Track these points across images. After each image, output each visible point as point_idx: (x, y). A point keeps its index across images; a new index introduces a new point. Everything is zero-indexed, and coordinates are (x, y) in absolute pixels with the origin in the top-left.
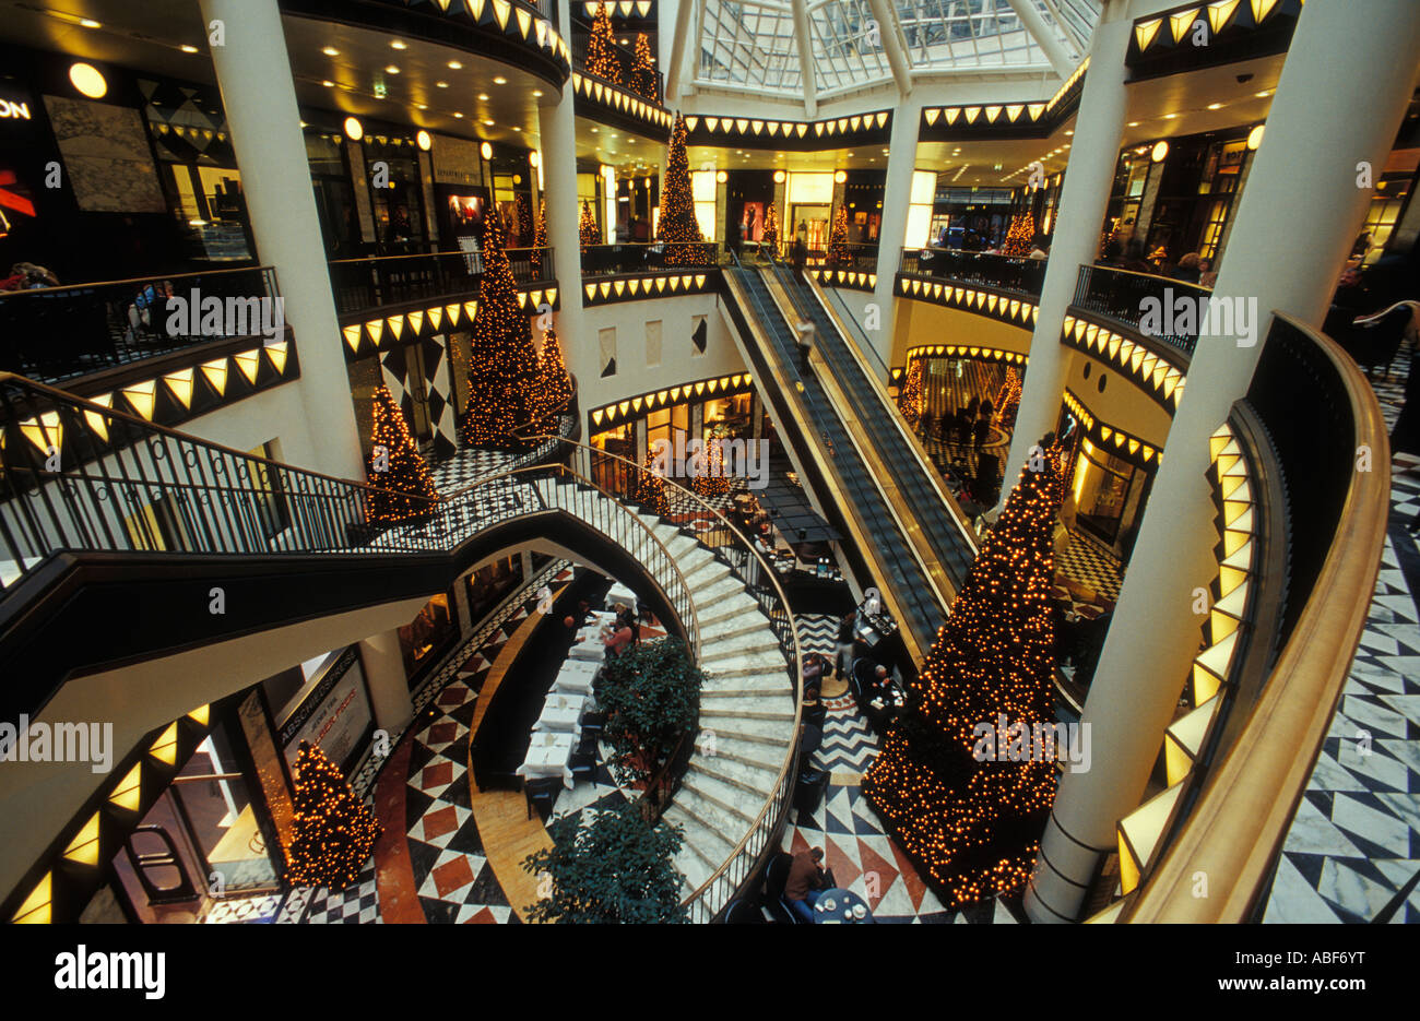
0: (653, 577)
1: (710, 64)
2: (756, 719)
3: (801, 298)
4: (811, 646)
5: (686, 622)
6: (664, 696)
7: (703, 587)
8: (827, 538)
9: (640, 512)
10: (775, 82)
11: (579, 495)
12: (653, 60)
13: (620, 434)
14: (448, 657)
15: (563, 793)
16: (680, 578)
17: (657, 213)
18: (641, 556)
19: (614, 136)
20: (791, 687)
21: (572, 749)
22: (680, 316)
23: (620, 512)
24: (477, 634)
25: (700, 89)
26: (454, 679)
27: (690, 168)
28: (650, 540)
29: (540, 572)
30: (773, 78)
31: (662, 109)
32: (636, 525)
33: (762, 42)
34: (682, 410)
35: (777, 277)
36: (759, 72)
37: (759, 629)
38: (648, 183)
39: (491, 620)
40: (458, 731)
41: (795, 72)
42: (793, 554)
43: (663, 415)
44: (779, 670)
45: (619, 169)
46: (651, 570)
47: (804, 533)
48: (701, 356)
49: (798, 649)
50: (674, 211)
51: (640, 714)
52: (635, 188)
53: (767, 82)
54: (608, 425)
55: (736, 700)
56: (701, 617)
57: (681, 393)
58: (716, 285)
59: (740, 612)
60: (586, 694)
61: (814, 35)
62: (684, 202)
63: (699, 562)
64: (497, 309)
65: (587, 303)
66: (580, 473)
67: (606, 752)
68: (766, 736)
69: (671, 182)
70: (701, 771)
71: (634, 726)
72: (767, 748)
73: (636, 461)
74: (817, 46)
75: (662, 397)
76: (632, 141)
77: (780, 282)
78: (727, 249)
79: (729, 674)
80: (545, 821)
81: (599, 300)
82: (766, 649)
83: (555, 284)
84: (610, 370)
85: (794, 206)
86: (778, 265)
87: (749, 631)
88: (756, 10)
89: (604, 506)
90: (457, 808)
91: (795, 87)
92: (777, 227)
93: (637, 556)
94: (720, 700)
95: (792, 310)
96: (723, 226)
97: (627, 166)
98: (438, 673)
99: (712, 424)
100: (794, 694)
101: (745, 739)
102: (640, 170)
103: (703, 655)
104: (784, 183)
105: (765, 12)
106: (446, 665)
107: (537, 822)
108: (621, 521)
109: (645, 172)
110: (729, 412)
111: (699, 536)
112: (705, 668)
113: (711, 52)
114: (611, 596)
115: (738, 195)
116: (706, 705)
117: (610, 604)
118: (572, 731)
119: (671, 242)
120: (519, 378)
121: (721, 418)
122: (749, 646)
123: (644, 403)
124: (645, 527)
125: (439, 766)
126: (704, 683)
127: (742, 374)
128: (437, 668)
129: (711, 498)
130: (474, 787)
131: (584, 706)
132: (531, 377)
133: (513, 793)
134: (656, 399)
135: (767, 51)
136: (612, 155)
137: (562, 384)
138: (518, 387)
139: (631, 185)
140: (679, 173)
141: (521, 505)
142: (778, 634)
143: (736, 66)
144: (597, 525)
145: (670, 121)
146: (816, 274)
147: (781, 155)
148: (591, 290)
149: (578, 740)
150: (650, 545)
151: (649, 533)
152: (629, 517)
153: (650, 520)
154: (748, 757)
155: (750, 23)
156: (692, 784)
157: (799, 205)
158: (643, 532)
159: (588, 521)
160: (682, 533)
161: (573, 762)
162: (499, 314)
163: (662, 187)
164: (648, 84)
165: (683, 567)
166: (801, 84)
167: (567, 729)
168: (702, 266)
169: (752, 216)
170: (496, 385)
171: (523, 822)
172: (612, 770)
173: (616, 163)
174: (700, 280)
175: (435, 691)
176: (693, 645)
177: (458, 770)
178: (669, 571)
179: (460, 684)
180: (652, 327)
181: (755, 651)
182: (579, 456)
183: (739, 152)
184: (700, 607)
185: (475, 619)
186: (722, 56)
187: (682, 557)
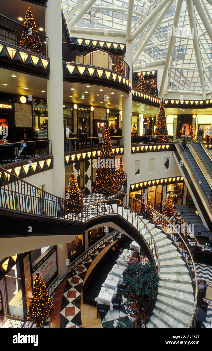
0: (146, 241)
1: (172, 86)
2: (179, 301)
3: (200, 153)
4: (202, 277)
5: (155, 258)
6: (145, 283)
7: (162, 246)
8: (209, 236)
9: (143, 218)
10: (193, 90)
11: (124, 210)
12: (156, 86)
13: (139, 193)
14: (80, 256)
15: (109, 312)
16: (154, 242)
17: (155, 127)
18: (142, 233)
19: (143, 106)
20: (193, 291)
21: (113, 296)
22: (161, 157)
23: (136, 217)
24: (90, 250)
25: (169, 93)
26: (81, 263)
27: (166, 114)
28: (145, 228)
29: (111, 233)
30: (192, 88)
31: (157, 98)
32: (141, 222)
33: (188, 79)
34: (160, 187)
35: (193, 146)
36: (188, 87)
37: (181, 265)
38: (153, 119)
39: (94, 246)
40: (80, 281)
41: (199, 86)
42: (196, 240)
43: (154, 188)
44: (188, 283)
45: (145, 115)
46: (145, 238)
47: (200, 233)
48: (167, 170)
49: (196, 277)
50: (160, 126)
51: (136, 288)
52: (149, 120)
53: (190, 89)
54: (136, 189)
55: (171, 291)
56: (161, 257)
57: (160, 181)
58: (172, 148)
59: (175, 258)
60: (120, 277)
61: (205, 76)
62: (163, 124)
63: (161, 238)
64: (106, 153)
65: (132, 152)
66: (125, 203)
67: (125, 300)
68: (183, 309)
69: (159, 118)
70: (157, 317)
71: (134, 292)
72: (182, 314)
73: (144, 202)
74: (206, 79)
75: (154, 182)
76: (148, 107)
77: (194, 148)
78: (177, 138)
79: (169, 280)
80: (102, 321)
81: (136, 152)
82: (184, 273)
83: (123, 147)
84: (138, 173)
85: (199, 125)
86: (193, 143)
87: (178, 266)
88: (187, 71)
89: (132, 215)
90: (76, 307)
91: (199, 91)
92: (193, 131)
93: (141, 232)
94: (165, 290)
95: (198, 157)
96: (176, 131)
97: (147, 114)
98: (77, 260)
99: (169, 192)
100: (194, 294)
101: (174, 308)
102: (151, 115)
103: (160, 271)
104: (196, 118)
105: (189, 71)
106: (79, 258)
107: (99, 320)
108: (136, 221)
109: (152, 115)
110: (176, 188)
111: (162, 229)
112: (161, 276)
113: (173, 83)
114: (132, 245)
115: (181, 122)
116: (160, 290)
117: (131, 248)
118: (114, 289)
119: (159, 135)
120: (110, 173)
121: (173, 190)
122: (178, 271)
123: (148, 183)
124: (144, 223)
125: (73, 291)
126: (160, 282)
127: (180, 177)
128: (77, 259)
129: (168, 216)
130: (82, 302)
131: (119, 281)
132: (114, 173)
133: (93, 307)
134: (152, 183)
135: (190, 81)
136: (142, 111)
137: (123, 176)
138: (110, 176)
139: (148, 119)
140: (162, 116)
141: (106, 211)
142: (189, 269)
143: (180, 86)
144: (129, 221)
145: (160, 101)
146: (206, 146)
147: (194, 110)
148: (134, 149)
149: (116, 293)
150: (145, 229)
151: (145, 226)
152: (139, 220)
153: (146, 221)
154: (175, 316)
155: (185, 74)
156: (153, 321)
157: (201, 125)
158: (143, 225)
159: (126, 219)
160: (156, 227)
161: (114, 301)
162: (107, 154)
163: (157, 120)
164: (154, 92)
165: (156, 238)
166: (201, 90)
167: (112, 288)
168: (168, 142)
169: (185, 128)
170: (103, 175)
171: (95, 319)
172: (126, 307)
173: (144, 113)
174: (167, 147)
175: (75, 266)
176: (157, 267)
177: (78, 294)
178: (151, 239)
179: (82, 265)
180: (151, 160)
181: (179, 274)
182: (125, 198)
183: (181, 109)
184: (161, 254)
185: (90, 245)
186: (176, 83)
187: (156, 235)
